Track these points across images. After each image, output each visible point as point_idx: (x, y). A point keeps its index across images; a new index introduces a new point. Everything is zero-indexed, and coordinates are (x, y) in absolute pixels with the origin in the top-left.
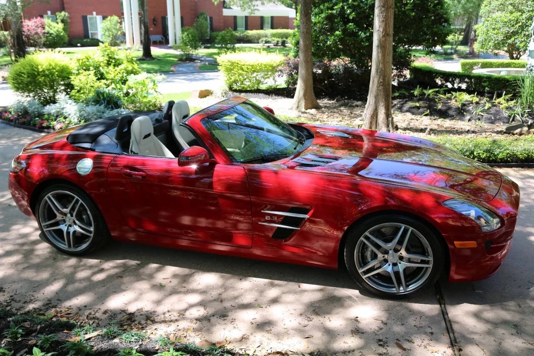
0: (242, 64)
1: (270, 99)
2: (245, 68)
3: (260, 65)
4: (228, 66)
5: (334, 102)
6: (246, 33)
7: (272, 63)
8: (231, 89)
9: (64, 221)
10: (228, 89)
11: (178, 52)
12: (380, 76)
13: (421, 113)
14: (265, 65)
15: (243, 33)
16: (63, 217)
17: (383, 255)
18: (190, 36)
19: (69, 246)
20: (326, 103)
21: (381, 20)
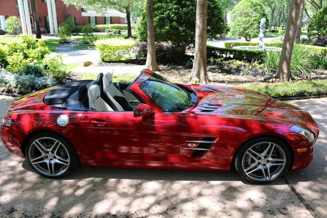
0: (110, 46)
1: (128, 66)
2: (112, 48)
3: (121, 46)
4: (102, 47)
5: (166, 66)
6: (96, 26)
7: (129, 45)
8: (103, 60)
9: (47, 157)
10: (101, 61)
11: (58, 38)
12: (201, 53)
13: (216, 72)
14: (124, 46)
15: (94, 26)
16: (46, 155)
17: (258, 160)
18: (65, 28)
19: (52, 173)
20: (162, 68)
21: (200, 21)
